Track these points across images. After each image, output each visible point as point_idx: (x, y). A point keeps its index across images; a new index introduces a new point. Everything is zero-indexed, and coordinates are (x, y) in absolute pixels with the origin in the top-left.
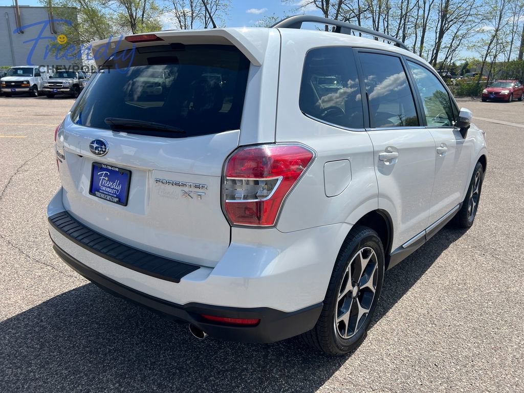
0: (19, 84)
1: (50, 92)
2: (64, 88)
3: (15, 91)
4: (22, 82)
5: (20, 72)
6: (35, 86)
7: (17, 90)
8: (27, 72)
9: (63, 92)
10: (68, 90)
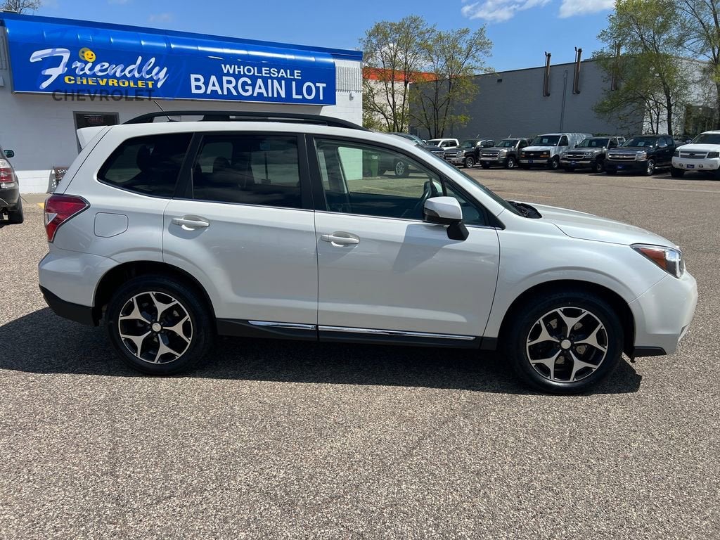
0: (538, 155)
1: (567, 164)
2: (585, 159)
3: (532, 163)
4: (541, 152)
5: (545, 141)
6: (557, 157)
7: (535, 161)
8: (552, 141)
9: (581, 164)
10: (589, 162)
